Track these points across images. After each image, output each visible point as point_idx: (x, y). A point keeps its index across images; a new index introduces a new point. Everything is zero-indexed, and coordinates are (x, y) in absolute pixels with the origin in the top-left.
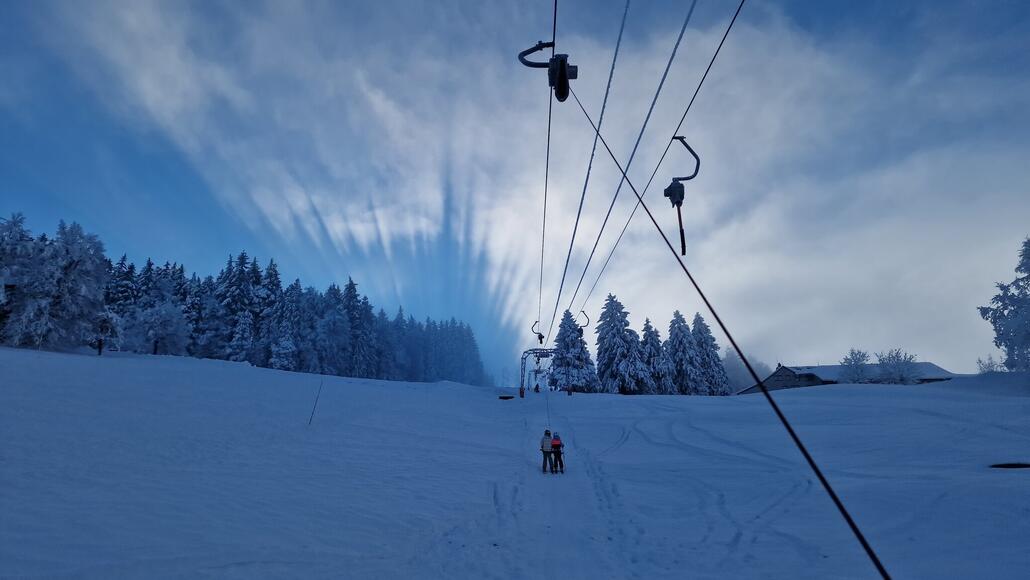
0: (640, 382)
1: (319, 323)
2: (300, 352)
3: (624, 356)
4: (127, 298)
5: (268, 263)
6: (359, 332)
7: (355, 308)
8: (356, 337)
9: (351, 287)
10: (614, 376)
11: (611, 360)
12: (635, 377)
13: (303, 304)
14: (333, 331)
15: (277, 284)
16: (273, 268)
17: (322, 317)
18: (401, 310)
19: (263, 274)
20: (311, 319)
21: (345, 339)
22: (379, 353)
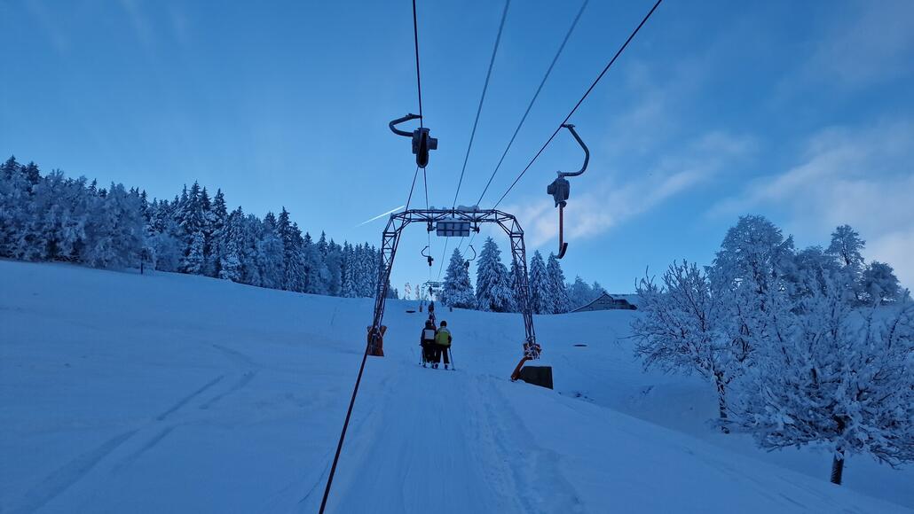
0: (505, 303)
1: (259, 244)
2: (244, 266)
3: (495, 282)
5: (216, 193)
6: (291, 252)
7: (287, 232)
8: (289, 256)
9: (284, 215)
10: (487, 296)
11: (486, 285)
12: (502, 298)
13: (246, 227)
14: (270, 251)
15: (223, 210)
16: (220, 196)
17: (261, 239)
18: (323, 234)
19: (212, 201)
20: (252, 240)
21: (280, 257)
22: (307, 269)
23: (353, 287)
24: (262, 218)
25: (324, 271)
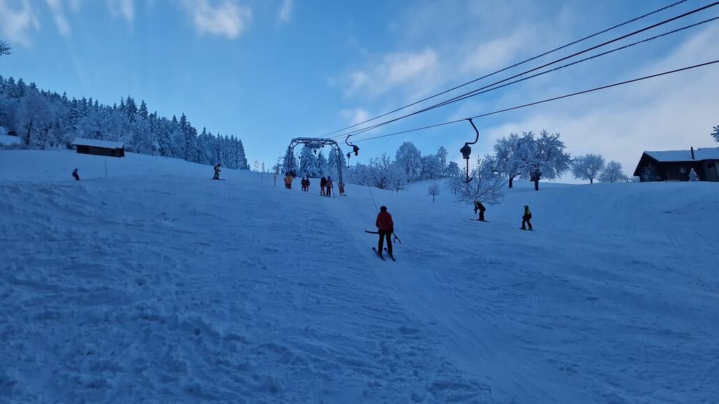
0: (314, 174)
1: (171, 136)
2: (162, 149)
4: (77, 117)
5: (141, 104)
6: (189, 141)
7: (186, 129)
8: (188, 143)
9: (184, 118)
10: (305, 171)
11: (305, 165)
12: (312, 172)
13: (162, 125)
14: (178, 140)
15: (146, 113)
16: (143, 106)
17: (172, 132)
18: (205, 129)
19: (139, 108)
20: (166, 133)
21: (184, 144)
22: (198, 152)
23: (225, 163)
24: (171, 119)
25: (209, 153)
